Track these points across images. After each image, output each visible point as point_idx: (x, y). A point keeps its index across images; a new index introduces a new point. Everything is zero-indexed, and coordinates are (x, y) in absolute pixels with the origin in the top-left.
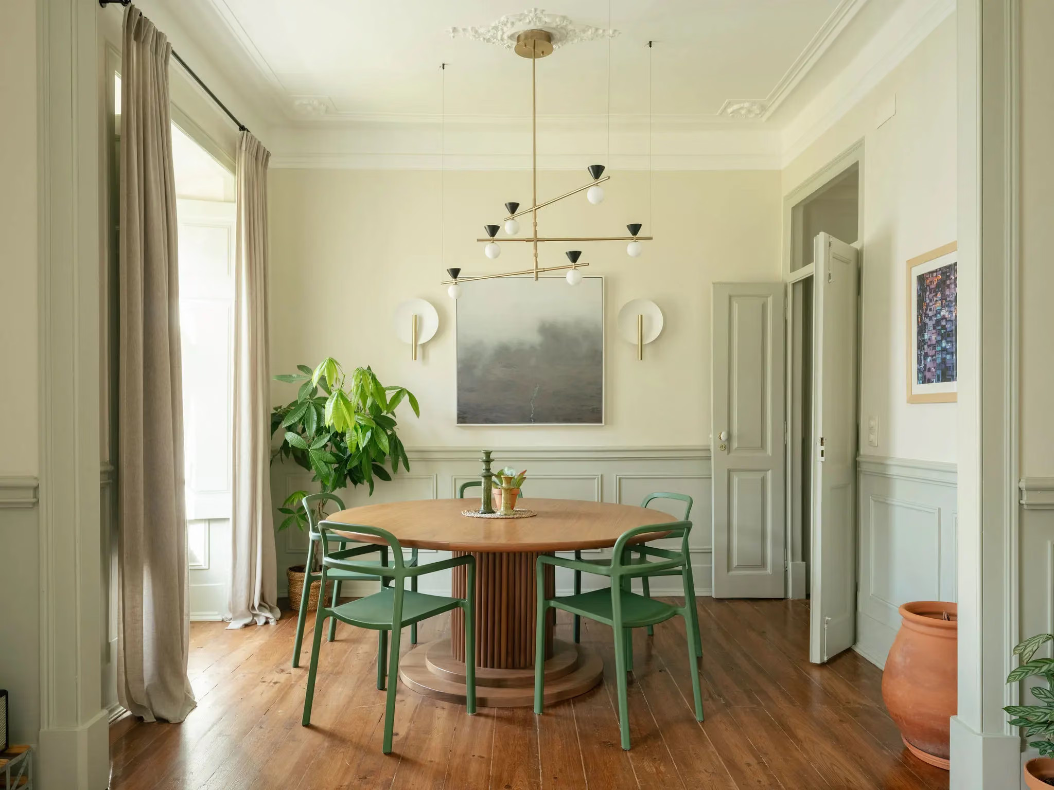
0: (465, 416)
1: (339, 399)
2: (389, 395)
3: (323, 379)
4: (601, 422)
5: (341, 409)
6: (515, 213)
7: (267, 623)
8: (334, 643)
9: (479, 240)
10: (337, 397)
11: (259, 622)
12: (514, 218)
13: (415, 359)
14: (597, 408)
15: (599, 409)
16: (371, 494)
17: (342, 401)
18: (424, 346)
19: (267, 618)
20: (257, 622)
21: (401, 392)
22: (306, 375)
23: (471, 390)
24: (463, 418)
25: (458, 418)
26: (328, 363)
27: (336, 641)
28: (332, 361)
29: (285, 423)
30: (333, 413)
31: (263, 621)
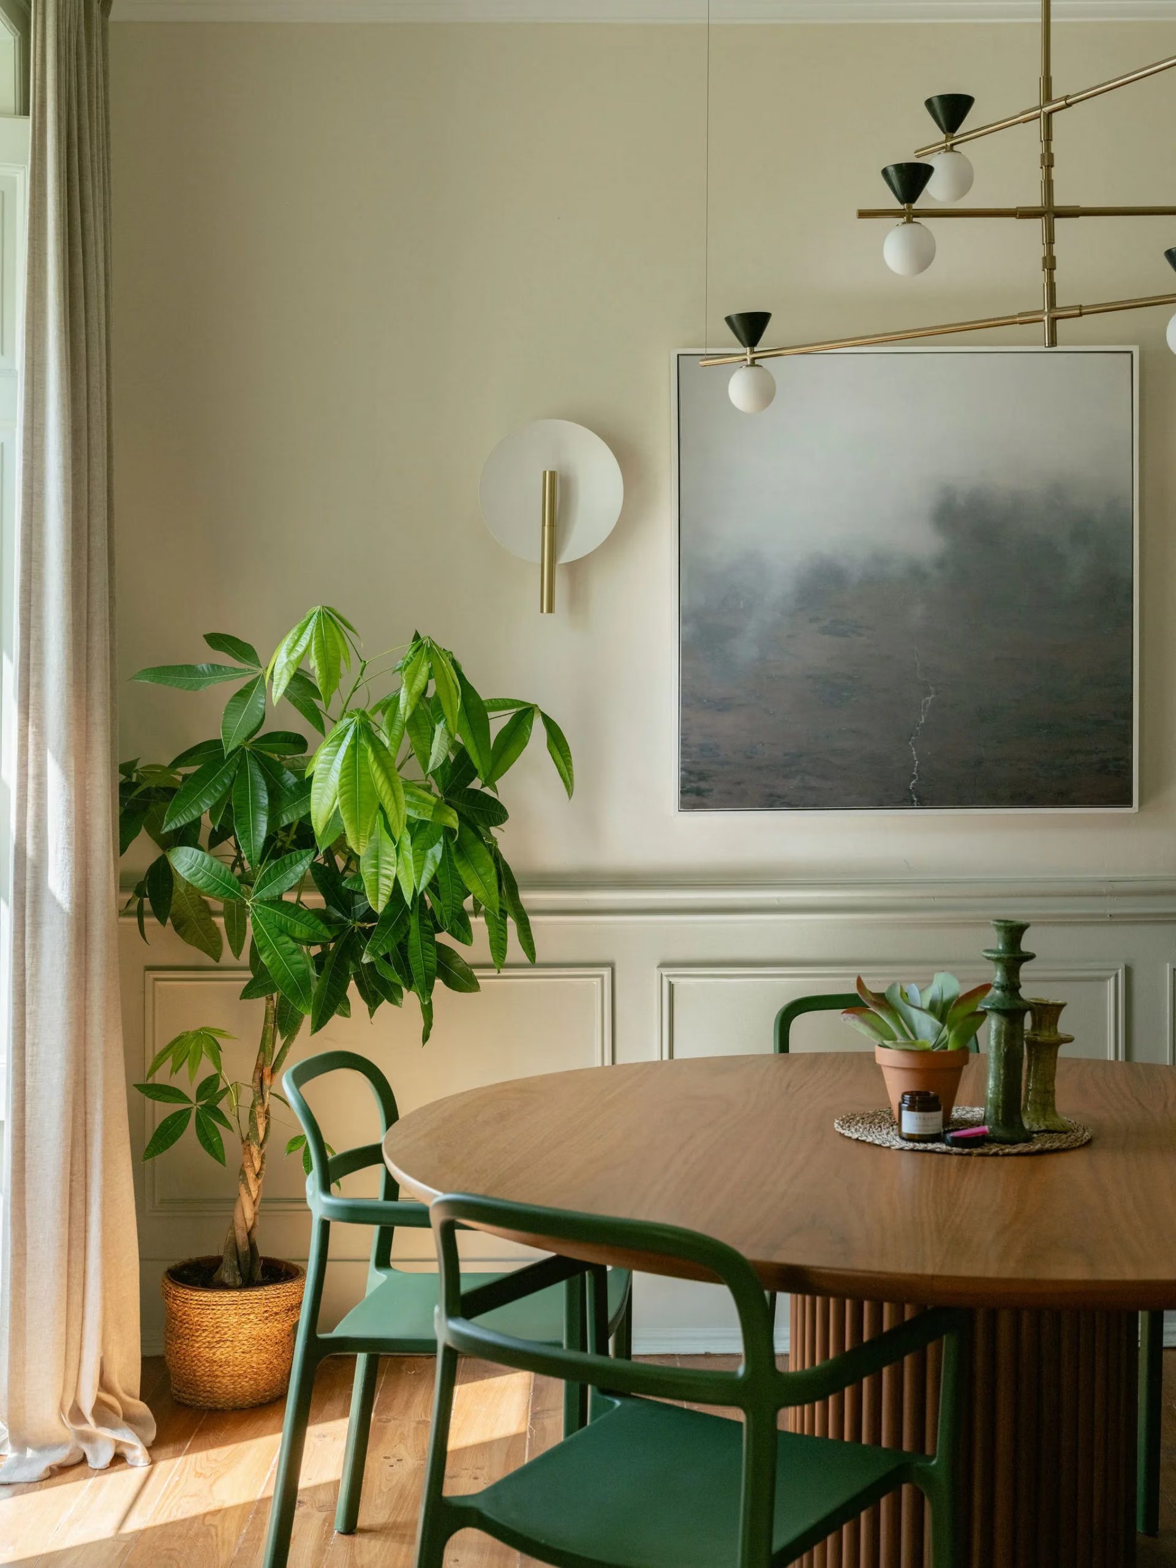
0: (703, 785)
1: (363, 741)
2: (498, 722)
3: (300, 679)
4: (1128, 802)
5: (369, 774)
6: (961, 130)
7: (118, 1459)
8: (358, 1539)
9: (863, 214)
10: (355, 737)
11: (96, 1459)
12: (955, 148)
13: (550, 610)
14: (1116, 759)
15: (1122, 763)
16: (426, 1038)
17: (370, 750)
18: (574, 567)
19: (118, 1444)
20: (89, 1457)
21: (524, 714)
22: (237, 664)
23: (722, 706)
24: (699, 792)
25: (684, 792)
26: (318, 624)
27: (364, 1531)
28: (330, 619)
29: (171, 820)
30: (341, 787)
31: (106, 1455)
